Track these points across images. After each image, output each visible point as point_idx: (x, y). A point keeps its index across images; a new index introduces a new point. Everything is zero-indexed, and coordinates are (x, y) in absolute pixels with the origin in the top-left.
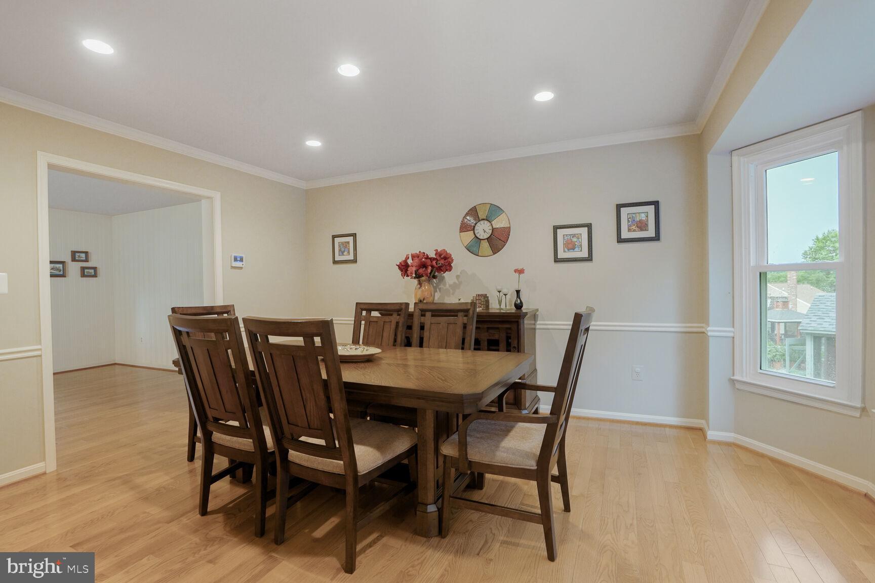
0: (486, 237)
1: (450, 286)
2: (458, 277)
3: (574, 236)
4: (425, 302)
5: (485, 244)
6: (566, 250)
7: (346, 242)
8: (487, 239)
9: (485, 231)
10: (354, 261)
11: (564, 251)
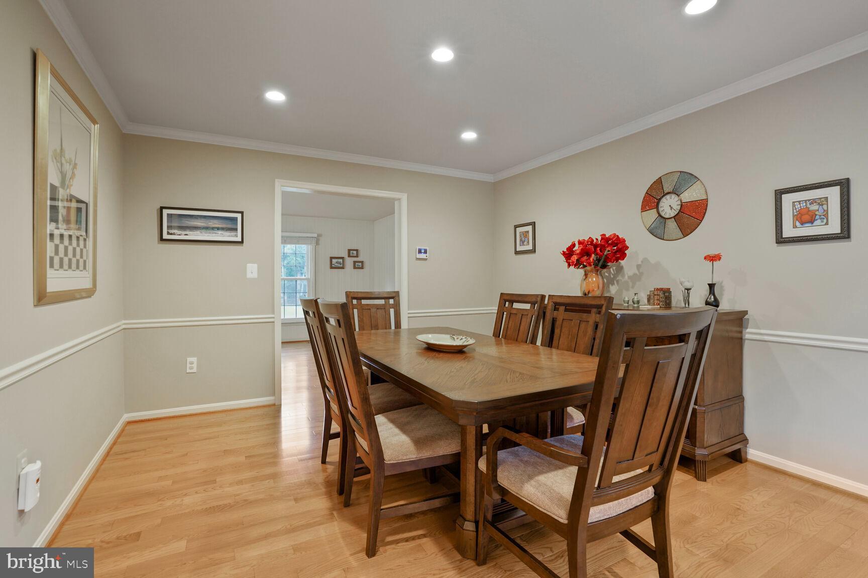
0: (673, 215)
1: (629, 277)
2: (638, 267)
3: (813, 201)
4: (590, 295)
5: (672, 225)
6: (798, 224)
7: (526, 232)
8: (674, 217)
9: (671, 208)
10: (533, 251)
11: (795, 227)
